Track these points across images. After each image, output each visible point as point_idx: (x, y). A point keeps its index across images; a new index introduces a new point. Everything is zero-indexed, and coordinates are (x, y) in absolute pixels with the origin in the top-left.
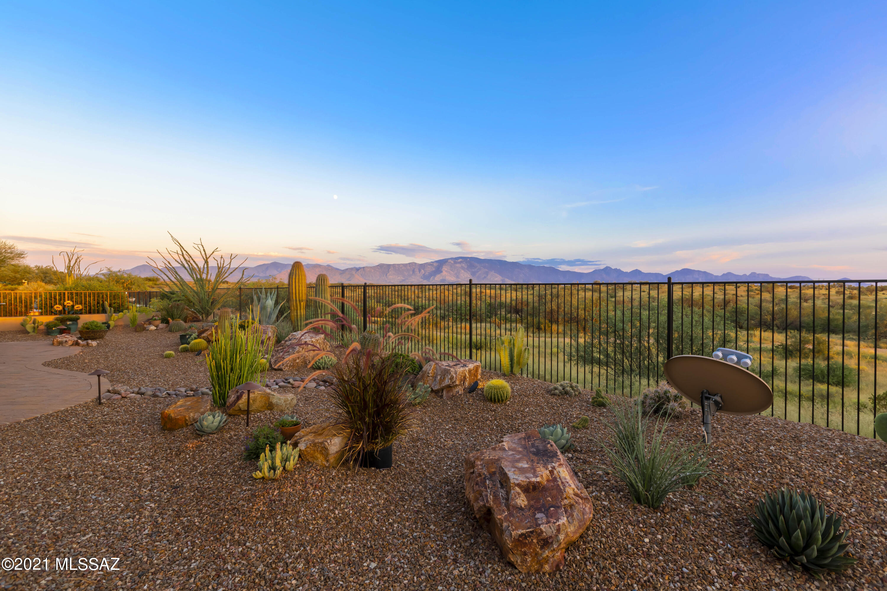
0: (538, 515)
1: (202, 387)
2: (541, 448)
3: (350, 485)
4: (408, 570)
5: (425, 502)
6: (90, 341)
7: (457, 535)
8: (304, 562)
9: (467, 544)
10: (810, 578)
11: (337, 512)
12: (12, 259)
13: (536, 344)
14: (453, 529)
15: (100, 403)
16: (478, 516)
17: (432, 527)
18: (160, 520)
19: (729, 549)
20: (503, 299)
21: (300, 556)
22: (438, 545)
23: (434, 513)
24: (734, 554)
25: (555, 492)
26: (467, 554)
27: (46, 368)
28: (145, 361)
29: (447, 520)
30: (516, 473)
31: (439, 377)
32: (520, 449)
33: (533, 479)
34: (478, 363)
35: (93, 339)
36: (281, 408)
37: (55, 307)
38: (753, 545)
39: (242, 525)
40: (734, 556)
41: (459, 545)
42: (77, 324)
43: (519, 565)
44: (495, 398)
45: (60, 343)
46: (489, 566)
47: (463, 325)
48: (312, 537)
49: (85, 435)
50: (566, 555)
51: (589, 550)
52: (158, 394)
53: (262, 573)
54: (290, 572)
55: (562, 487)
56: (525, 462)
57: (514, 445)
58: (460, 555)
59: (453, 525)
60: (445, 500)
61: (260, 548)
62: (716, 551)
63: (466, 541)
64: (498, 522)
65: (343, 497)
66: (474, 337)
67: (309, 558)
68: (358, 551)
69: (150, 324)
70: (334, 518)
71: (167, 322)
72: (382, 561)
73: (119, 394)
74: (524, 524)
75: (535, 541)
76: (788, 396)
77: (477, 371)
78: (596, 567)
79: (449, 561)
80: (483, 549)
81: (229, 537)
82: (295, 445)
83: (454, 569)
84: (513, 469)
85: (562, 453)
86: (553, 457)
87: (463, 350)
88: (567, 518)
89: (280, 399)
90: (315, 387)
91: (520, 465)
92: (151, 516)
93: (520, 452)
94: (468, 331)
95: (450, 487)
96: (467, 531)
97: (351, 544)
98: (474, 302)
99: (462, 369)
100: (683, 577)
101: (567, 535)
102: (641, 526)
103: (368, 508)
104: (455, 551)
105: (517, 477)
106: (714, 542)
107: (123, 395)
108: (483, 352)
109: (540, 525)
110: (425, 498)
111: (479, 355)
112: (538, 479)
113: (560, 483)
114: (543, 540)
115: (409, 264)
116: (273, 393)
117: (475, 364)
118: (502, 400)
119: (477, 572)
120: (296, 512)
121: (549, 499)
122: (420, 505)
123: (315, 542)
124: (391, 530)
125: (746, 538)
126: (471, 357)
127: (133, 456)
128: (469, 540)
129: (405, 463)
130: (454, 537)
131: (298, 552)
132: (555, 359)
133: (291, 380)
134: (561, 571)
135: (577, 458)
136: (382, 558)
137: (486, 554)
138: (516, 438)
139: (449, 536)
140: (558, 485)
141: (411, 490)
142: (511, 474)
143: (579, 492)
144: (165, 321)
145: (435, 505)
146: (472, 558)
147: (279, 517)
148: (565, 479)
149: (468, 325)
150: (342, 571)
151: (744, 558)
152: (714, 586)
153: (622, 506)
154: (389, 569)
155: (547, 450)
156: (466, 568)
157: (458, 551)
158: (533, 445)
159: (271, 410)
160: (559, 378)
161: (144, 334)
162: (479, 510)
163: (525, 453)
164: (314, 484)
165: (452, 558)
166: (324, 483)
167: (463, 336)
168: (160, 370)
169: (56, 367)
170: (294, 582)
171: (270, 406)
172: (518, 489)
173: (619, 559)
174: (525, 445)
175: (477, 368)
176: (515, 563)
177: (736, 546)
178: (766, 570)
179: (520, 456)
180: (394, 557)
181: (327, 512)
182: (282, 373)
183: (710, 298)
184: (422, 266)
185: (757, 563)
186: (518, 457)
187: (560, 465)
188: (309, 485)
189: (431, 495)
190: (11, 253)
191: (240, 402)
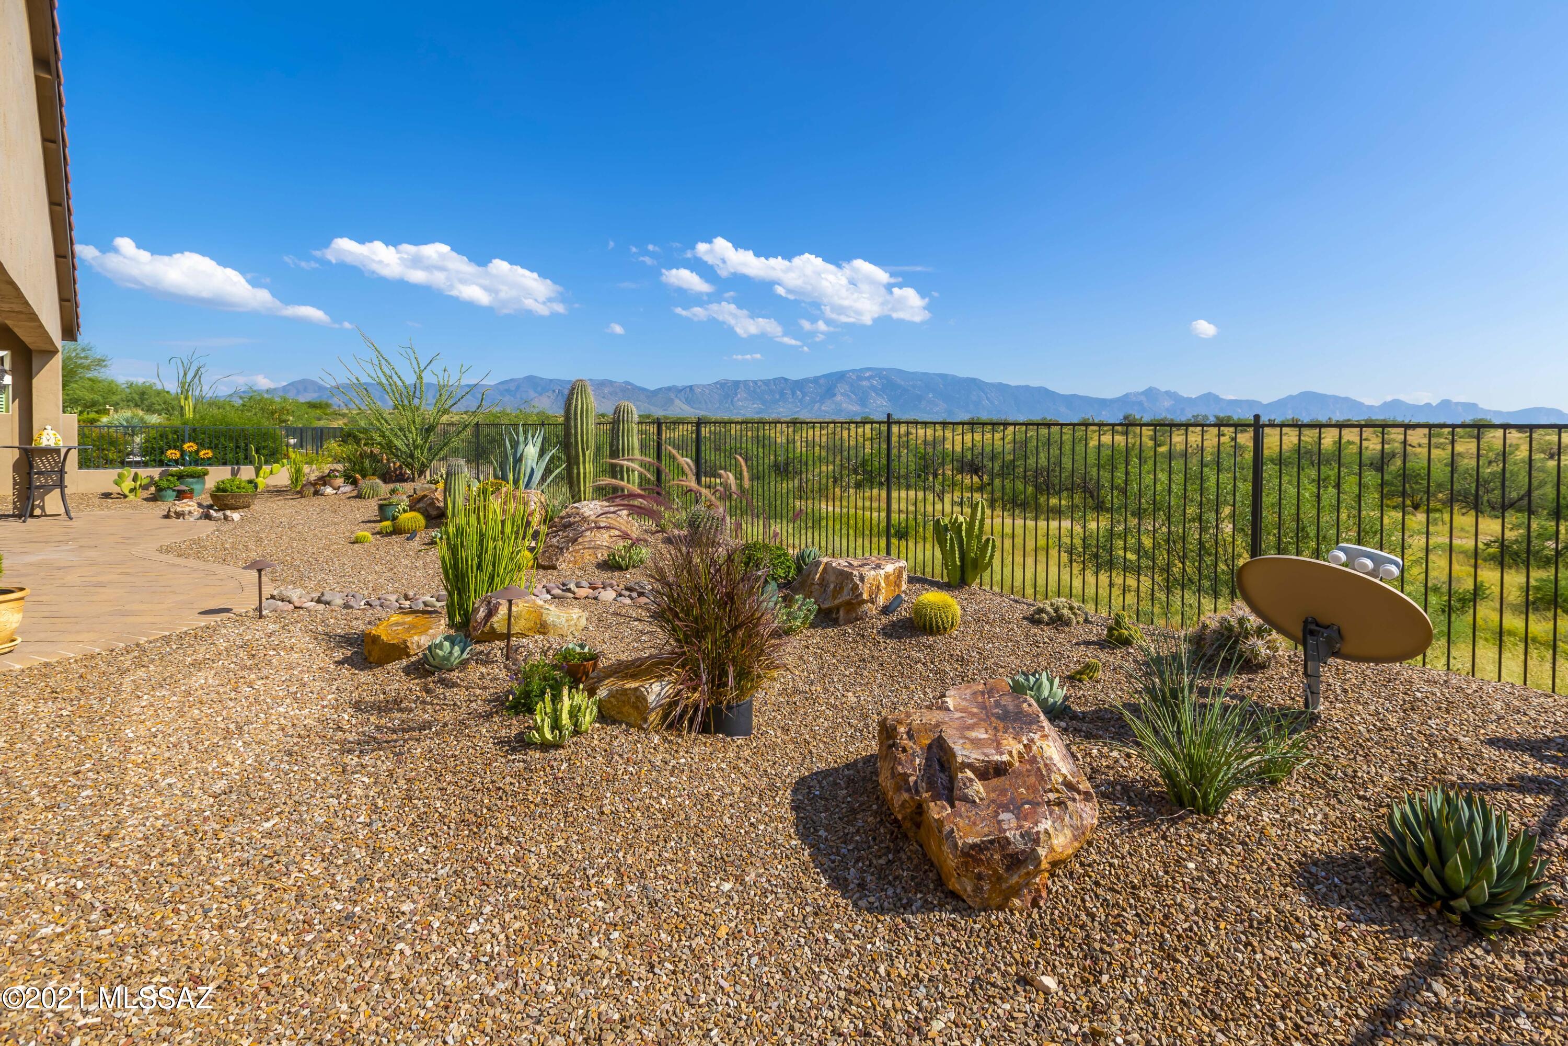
0: (1003, 816)
1: (423, 594)
2: (1011, 707)
3: (683, 761)
4: (783, 896)
5: (809, 793)
6: (228, 513)
7: (865, 846)
8: (614, 875)
9: (882, 861)
10: (1475, 936)
11: (664, 801)
12: (88, 368)
13: (1008, 530)
14: (858, 838)
15: (261, 617)
16: (900, 817)
17: (822, 833)
18: (380, 803)
19: (1336, 886)
20: (948, 446)
21: (608, 865)
22: (833, 862)
23: (825, 811)
24: (1344, 893)
25: (1033, 779)
26: (881, 875)
27: (163, 557)
28: (324, 548)
29: (848, 823)
30: (967, 746)
31: (832, 586)
32: (975, 710)
33: (997, 758)
34: (903, 563)
35: (234, 508)
36: (561, 632)
37: (169, 452)
38: (1380, 881)
39: (513, 815)
40: (1343, 897)
41: (867, 863)
42: (204, 483)
43: (969, 896)
44: (931, 624)
45: (179, 515)
46: (919, 896)
47: (875, 491)
48: (625, 838)
49: (244, 668)
50: (1050, 883)
51: (1090, 877)
52: (352, 602)
53: (550, 887)
54: (594, 890)
55: (1044, 773)
56: (983, 730)
57: (964, 703)
58: (869, 878)
59: (858, 831)
60: (844, 792)
61: (544, 851)
62: (1312, 889)
63: (880, 857)
64: (934, 825)
65: (672, 779)
66: (895, 516)
67: (622, 870)
68: (700, 864)
69: (325, 484)
70: (660, 811)
71: (354, 482)
72: (740, 880)
73: (290, 602)
74: (978, 828)
75: (997, 856)
76: (1504, 638)
77: (899, 576)
78: (1102, 905)
79: (852, 886)
80: (908, 869)
81: (494, 832)
82: (592, 692)
83: (860, 899)
84: (961, 741)
85: (1050, 720)
86: (1031, 723)
87: (875, 540)
88: (1054, 822)
89: (559, 617)
90: (615, 599)
91: (973, 734)
92: (367, 797)
93: (973, 715)
94: (884, 505)
95: (851, 772)
96: (881, 842)
97: (688, 852)
98: (895, 451)
99: (873, 572)
100: (1251, 926)
101: (1052, 849)
102: (1183, 842)
103: (716, 798)
104: (862, 871)
105: (967, 754)
106: (1310, 873)
107: (297, 604)
108: (911, 544)
109: (1005, 831)
110: (809, 788)
111: (903, 549)
112: (1005, 758)
113: (1042, 766)
114: (1011, 856)
115: (774, 380)
116: (547, 606)
117: (897, 565)
118: (945, 629)
119: (898, 904)
120: (598, 798)
121: (1023, 790)
122: (800, 797)
123: (630, 846)
124: (753, 835)
125: (1368, 870)
126: (888, 553)
127: (325, 703)
128: (885, 854)
129: (775, 730)
130: (859, 851)
131: (605, 860)
132: (1042, 557)
133: (572, 586)
134: (1040, 908)
135: (1075, 729)
136: (740, 875)
137: (913, 878)
138: (968, 691)
139: (850, 847)
140: (1039, 769)
141: (786, 773)
142: (957, 748)
143: (1074, 781)
144: (350, 479)
145: (827, 800)
146: (890, 883)
147: (571, 804)
148: (1051, 759)
149: (884, 494)
150: (676, 891)
151: (1362, 901)
152: (1304, 942)
153: (1151, 809)
154: (752, 893)
155: (1021, 712)
156: (879, 899)
157: (865, 871)
158: (997, 704)
159: (544, 634)
160: (1050, 594)
161: (316, 501)
162: (903, 805)
163: (983, 716)
164: (625, 756)
165: (856, 881)
166: (640, 756)
167: (875, 514)
168: (351, 564)
169: (180, 556)
170: (600, 904)
171: (543, 628)
172: (969, 774)
173: (1142, 894)
174: (984, 702)
175: (900, 571)
176: (962, 893)
177: (1350, 881)
178: (1398, 922)
179: (975, 720)
180: (761, 876)
181: (647, 801)
182: (555, 572)
183: (1354, 449)
184: (799, 385)
185: (1383, 910)
186: (970, 722)
187: (1045, 737)
188: (616, 757)
189: (819, 782)
190: (86, 358)
191: (494, 619)
